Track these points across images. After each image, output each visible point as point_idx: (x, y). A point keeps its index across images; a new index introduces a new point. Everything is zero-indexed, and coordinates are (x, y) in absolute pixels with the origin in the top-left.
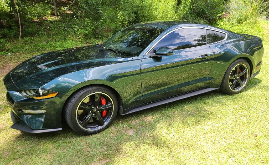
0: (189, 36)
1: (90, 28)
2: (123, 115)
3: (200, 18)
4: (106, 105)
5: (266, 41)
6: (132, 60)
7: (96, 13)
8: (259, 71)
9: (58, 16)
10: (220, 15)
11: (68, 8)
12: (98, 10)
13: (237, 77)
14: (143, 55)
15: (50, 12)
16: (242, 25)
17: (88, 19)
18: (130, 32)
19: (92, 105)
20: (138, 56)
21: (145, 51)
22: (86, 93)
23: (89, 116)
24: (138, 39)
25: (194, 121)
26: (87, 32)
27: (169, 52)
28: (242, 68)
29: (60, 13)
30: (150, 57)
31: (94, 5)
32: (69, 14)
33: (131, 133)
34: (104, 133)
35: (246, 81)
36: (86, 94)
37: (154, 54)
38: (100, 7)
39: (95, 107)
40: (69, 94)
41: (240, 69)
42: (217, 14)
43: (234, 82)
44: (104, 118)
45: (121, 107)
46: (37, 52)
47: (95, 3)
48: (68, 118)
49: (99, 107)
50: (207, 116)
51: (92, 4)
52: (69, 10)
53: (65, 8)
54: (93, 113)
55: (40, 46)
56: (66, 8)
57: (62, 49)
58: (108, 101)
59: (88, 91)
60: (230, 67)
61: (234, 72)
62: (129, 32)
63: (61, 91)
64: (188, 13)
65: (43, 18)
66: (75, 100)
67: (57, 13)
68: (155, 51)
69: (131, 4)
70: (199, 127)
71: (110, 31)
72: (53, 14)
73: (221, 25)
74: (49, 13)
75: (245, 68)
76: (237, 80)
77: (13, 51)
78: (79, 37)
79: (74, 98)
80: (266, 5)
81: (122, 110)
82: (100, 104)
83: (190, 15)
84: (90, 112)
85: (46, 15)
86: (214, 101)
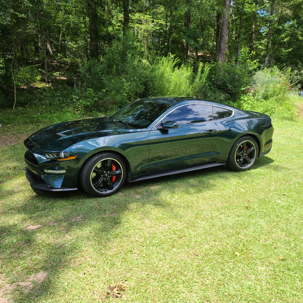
0: (204, 112)
1: (92, 99)
2: (130, 182)
3: (220, 92)
4: (116, 171)
5: (296, 122)
6: (141, 131)
7: (100, 82)
8: (270, 150)
9: (49, 82)
10: (244, 89)
11: (61, 73)
12: (102, 79)
13: (245, 154)
14: (152, 127)
15: (40, 78)
16: (268, 102)
17: (90, 89)
18: (138, 107)
19: (104, 169)
20: (146, 128)
21: (153, 124)
22: (100, 157)
23: (101, 180)
24: (146, 113)
25: (197, 190)
26: (89, 104)
27: (175, 126)
28: (249, 145)
29: (51, 79)
30: (158, 129)
31: (98, 74)
32: (62, 80)
33: (138, 197)
34: (113, 197)
35: (254, 159)
36: (100, 159)
37: (161, 127)
38: (104, 77)
39: (107, 171)
40: (87, 157)
41: (246, 146)
42: (241, 87)
43: (241, 160)
44: (113, 184)
45: (129, 174)
46: (31, 125)
47: (99, 72)
48: (84, 179)
49: (110, 172)
50: (209, 187)
51: (95, 73)
52: (62, 75)
53: (57, 73)
54: (104, 177)
55: (34, 118)
56: (59, 73)
57: (60, 122)
58: (118, 168)
59: (102, 156)
60: (236, 144)
61: (241, 149)
62: (136, 107)
63: (79, 155)
64: (207, 85)
65: (32, 85)
66: (91, 163)
67: (48, 79)
68: (162, 124)
69: (140, 74)
70: (201, 194)
71: (115, 103)
72: (42, 80)
73: (245, 101)
74: (38, 79)
75: (252, 146)
76: (244, 157)
77: (4, 122)
78: (77, 108)
79: (90, 162)
80: (297, 79)
81: (130, 177)
82: (111, 170)
83: (208, 87)
84: (102, 176)
85: (34, 82)
86: (219, 177)
